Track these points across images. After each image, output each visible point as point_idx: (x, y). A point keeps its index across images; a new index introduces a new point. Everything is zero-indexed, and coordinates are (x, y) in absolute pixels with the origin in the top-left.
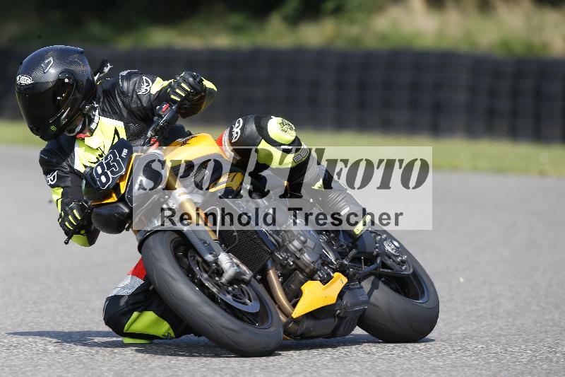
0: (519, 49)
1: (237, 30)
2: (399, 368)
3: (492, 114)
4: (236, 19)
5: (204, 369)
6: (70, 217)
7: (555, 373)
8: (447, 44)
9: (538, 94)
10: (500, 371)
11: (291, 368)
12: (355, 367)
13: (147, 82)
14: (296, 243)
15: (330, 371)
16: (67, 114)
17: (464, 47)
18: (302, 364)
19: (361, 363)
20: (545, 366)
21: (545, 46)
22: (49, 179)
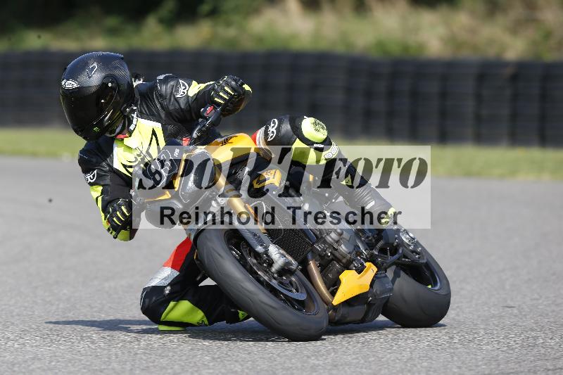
0: (395, 50)
1: (113, 32)
2: (279, 367)
3: (368, 114)
4: (112, 21)
5: (85, 371)
6: (118, 213)
7: (435, 371)
8: (323, 45)
9: (415, 95)
10: (380, 369)
11: (172, 368)
12: (235, 367)
13: (184, 85)
14: (333, 235)
15: (211, 371)
16: (110, 117)
17: (340, 49)
18: (183, 364)
19: (242, 363)
20: (425, 364)
21: (421, 47)
22: (89, 177)
